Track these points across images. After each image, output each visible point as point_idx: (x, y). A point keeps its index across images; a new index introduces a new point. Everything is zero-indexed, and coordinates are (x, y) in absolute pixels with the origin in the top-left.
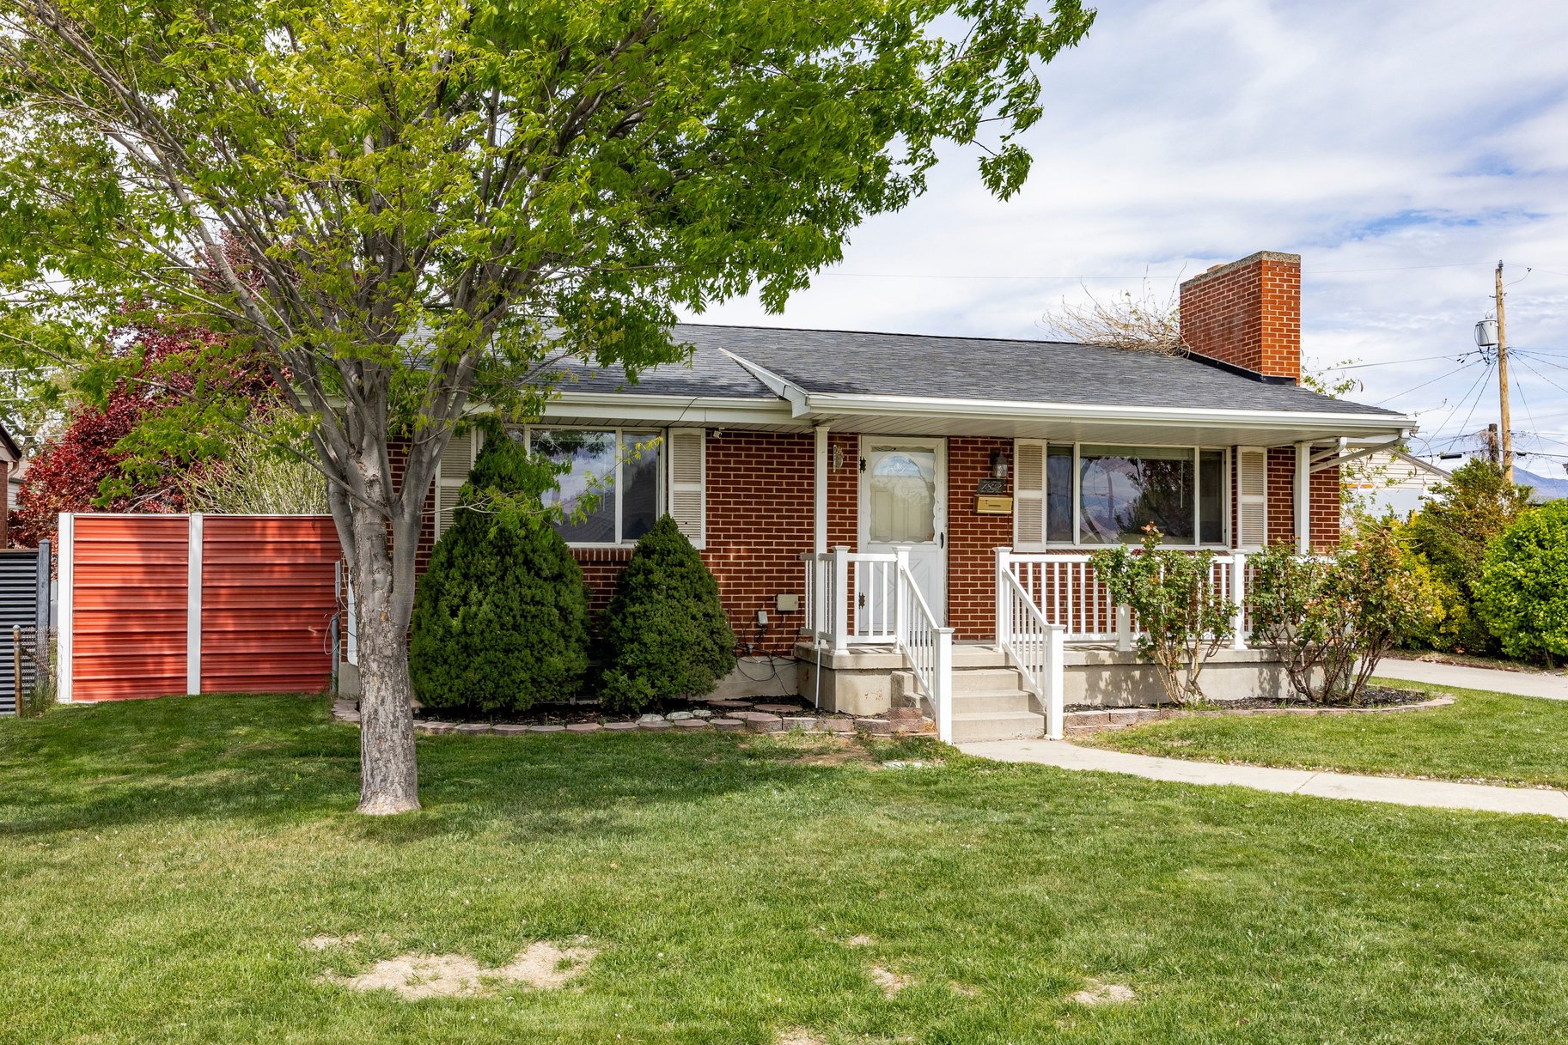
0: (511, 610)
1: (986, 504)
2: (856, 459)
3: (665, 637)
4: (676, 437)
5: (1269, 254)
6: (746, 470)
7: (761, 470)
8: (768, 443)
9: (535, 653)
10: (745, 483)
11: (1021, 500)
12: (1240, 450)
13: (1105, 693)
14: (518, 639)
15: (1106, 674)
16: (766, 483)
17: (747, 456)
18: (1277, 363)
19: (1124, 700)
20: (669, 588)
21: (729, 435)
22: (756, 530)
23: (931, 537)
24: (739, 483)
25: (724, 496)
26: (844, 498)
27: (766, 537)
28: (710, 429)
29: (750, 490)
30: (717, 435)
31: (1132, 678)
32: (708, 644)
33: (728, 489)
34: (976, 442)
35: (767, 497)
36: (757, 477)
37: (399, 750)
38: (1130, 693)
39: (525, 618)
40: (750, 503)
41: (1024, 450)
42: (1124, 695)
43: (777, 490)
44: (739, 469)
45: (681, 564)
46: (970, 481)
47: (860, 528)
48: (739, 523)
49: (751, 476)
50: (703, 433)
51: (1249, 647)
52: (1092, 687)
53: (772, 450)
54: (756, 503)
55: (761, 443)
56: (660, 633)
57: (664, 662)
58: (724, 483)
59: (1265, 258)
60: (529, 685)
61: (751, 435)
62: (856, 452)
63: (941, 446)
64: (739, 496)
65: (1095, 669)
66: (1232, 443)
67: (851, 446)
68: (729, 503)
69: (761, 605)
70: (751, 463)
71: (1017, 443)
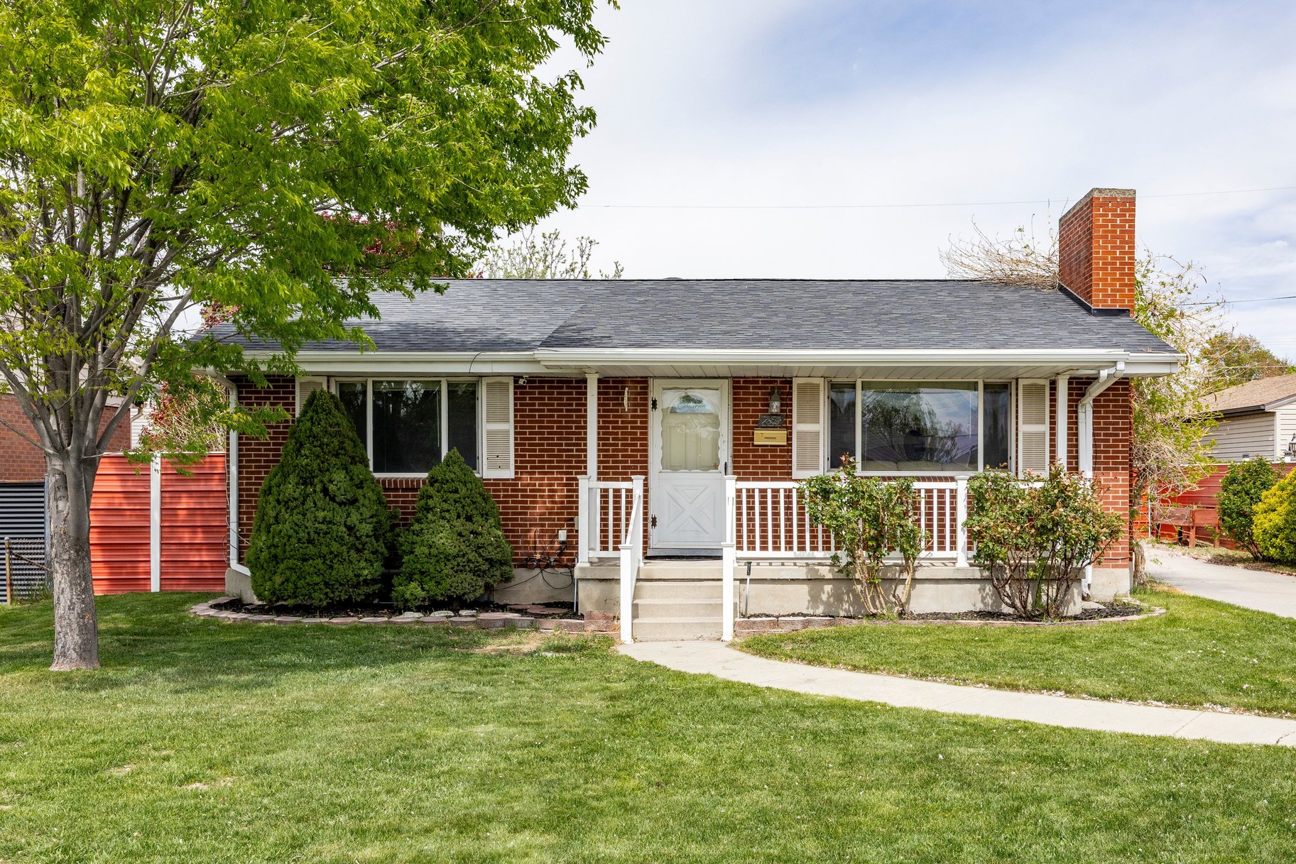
0: (307, 528)
1: (762, 437)
2: (646, 399)
3: (432, 550)
4: (488, 385)
5: (1100, 191)
6: (549, 411)
7: (561, 410)
8: (567, 388)
9: (328, 562)
10: (548, 422)
11: (798, 433)
12: (1021, 382)
13: (827, 604)
14: (312, 550)
15: (828, 588)
16: (566, 422)
17: (549, 399)
18: (1109, 296)
19: (845, 610)
20: (442, 511)
21: (534, 382)
22: (558, 462)
23: (716, 467)
24: (543, 422)
25: (530, 433)
26: (636, 433)
27: (567, 467)
28: (517, 378)
29: (553, 427)
30: (521, 382)
31: (854, 591)
32: (472, 556)
33: (534, 428)
34: (757, 382)
35: (567, 433)
36: (558, 416)
37: (74, 626)
38: (852, 604)
39: (319, 534)
40: (553, 439)
41: (802, 388)
42: (846, 606)
43: (576, 427)
44: (543, 411)
45: (456, 491)
46: (752, 416)
47: (650, 459)
48: (543, 456)
49: (553, 416)
50: (511, 381)
51: (971, 565)
52: (815, 599)
53: (571, 393)
54: (558, 439)
55: (562, 388)
56: (431, 547)
57: (432, 570)
58: (530, 422)
59: (1096, 195)
60: (322, 587)
61: (553, 382)
62: (646, 393)
63: (726, 385)
64: (543, 433)
65: (817, 582)
66: (1014, 375)
67: (641, 388)
68: (535, 439)
69: (563, 525)
70: (553, 405)
71: (796, 382)
